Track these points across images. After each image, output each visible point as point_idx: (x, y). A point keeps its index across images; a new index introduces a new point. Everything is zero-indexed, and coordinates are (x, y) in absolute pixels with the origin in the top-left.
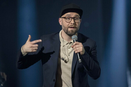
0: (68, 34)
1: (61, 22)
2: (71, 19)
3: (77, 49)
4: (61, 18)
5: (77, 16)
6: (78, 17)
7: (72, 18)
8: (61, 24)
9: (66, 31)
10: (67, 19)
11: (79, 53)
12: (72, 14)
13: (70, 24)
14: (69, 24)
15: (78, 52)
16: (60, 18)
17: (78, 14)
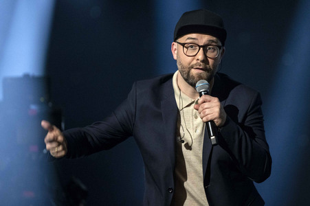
0: (189, 83)
1: (176, 52)
2: (198, 48)
3: (207, 113)
4: (176, 44)
5: (213, 41)
6: (214, 44)
7: (200, 47)
8: (175, 57)
9: (185, 76)
10: (187, 48)
11: (212, 121)
12: (202, 38)
13: (195, 62)
14: (193, 60)
15: (210, 119)
16: (175, 41)
17: (214, 39)
